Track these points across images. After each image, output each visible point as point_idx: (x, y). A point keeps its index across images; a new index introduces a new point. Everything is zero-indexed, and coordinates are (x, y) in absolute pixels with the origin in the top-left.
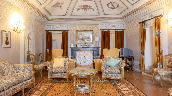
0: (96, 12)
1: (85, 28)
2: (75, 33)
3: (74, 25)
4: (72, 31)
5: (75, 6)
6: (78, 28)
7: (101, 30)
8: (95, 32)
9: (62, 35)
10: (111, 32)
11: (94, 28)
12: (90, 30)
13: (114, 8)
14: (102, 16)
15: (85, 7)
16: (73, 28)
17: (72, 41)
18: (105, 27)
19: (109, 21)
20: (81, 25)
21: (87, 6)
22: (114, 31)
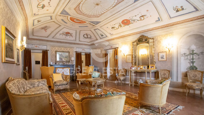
0: (74, 38)
1: (63, 49)
2: (54, 53)
3: (53, 46)
4: (51, 51)
6: (57, 49)
7: (75, 52)
8: (71, 53)
9: (42, 54)
10: (82, 54)
11: (70, 50)
12: (67, 51)
13: (88, 38)
14: (77, 42)
15: (67, 34)
16: (52, 49)
17: (51, 59)
18: (78, 50)
19: (81, 46)
20: (59, 47)
21: (69, 33)
22: (84, 54)
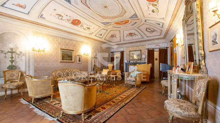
0: (139, 36)
1: (135, 48)
2: (128, 53)
3: (128, 47)
4: (126, 51)
5: (124, 35)
6: (130, 49)
7: (147, 49)
8: (143, 51)
9: (120, 54)
10: (155, 50)
11: (142, 48)
12: (139, 49)
13: (153, 32)
14: (146, 38)
15: (131, 34)
16: (127, 49)
17: (126, 58)
18: (151, 47)
19: (153, 42)
20: (132, 47)
21: (132, 34)
22: (158, 50)
